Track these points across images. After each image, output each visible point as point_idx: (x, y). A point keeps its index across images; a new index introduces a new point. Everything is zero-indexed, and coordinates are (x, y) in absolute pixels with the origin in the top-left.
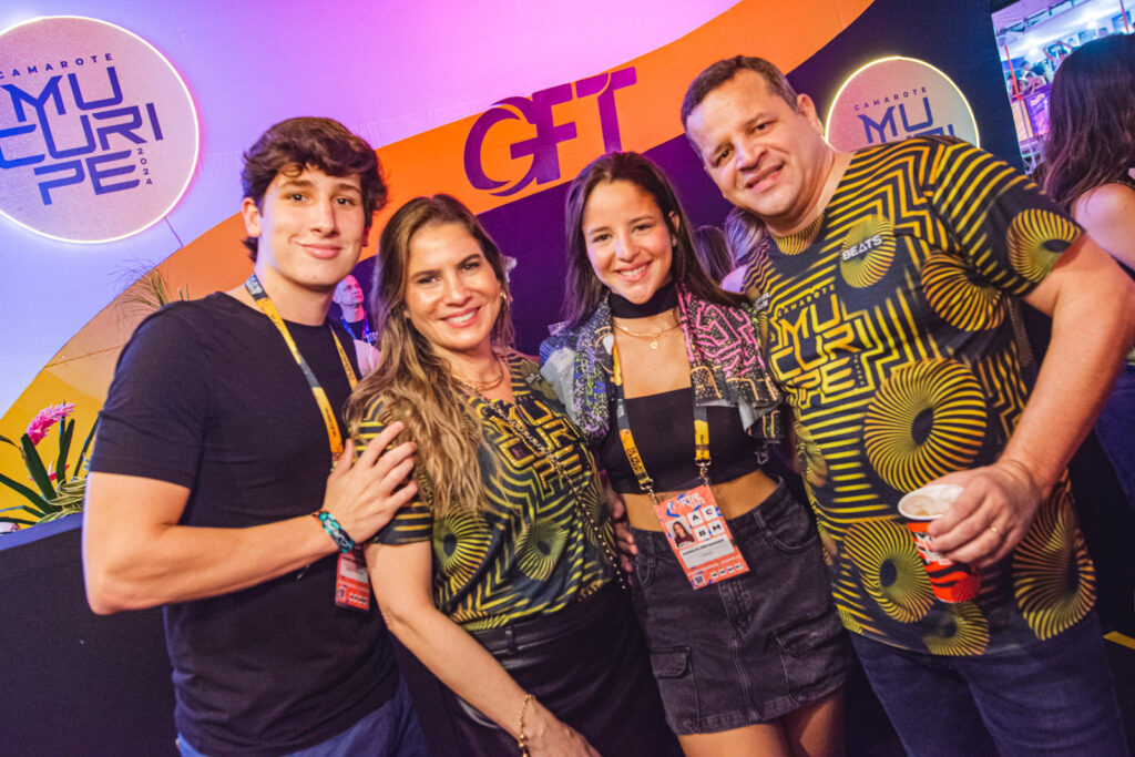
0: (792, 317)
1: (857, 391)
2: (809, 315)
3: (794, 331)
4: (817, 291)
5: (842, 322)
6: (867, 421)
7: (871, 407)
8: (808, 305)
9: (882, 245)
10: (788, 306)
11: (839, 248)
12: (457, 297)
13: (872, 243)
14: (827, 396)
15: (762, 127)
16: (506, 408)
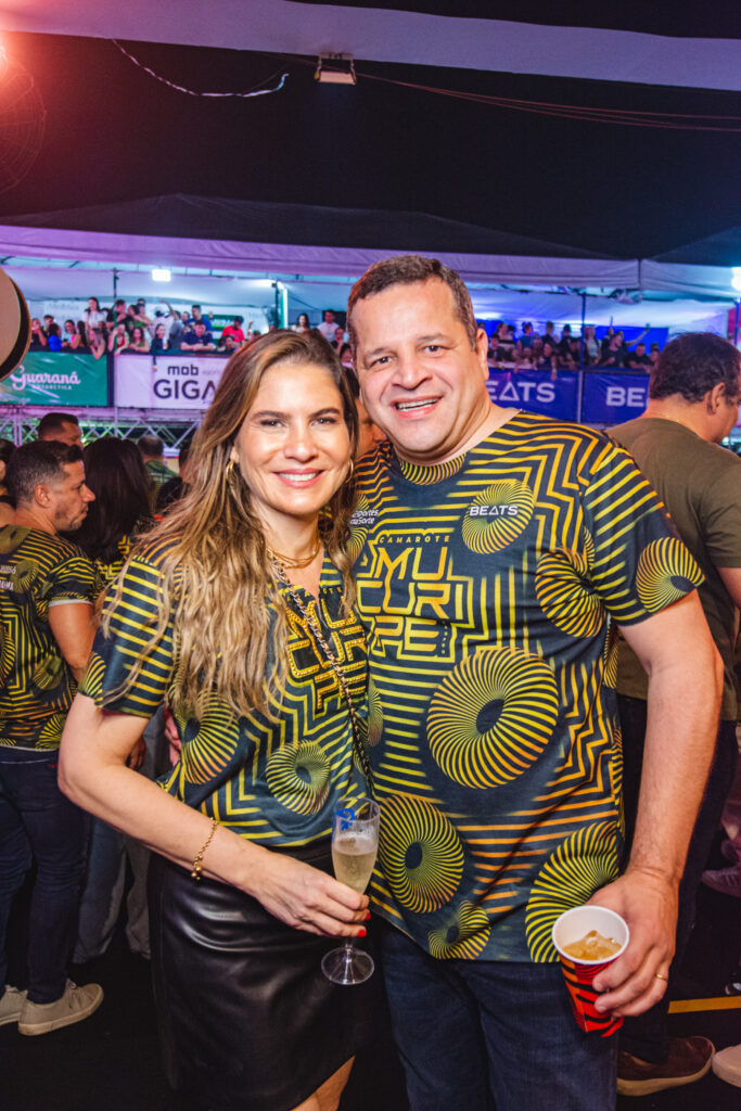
0: (394, 551)
1: (436, 659)
2: (411, 557)
3: (391, 566)
4: (429, 534)
5: (443, 580)
6: (436, 694)
7: (445, 681)
8: (414, 545)
9: (515, 517)
11: (469, 500)
12: (302, 451)
13: (506, 510)
14: (404, 652)
15: (434, 348)
16: (306, 600)
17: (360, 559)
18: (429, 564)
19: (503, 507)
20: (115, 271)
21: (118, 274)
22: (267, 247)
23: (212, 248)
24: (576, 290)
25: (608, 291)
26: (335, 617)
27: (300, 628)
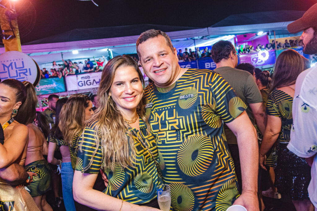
0: (160, 113)
1: (177, 142)
2: (165, 114)
3: (160, 117)
4: (169, 106)
5: (176, 118)
6: (179, 152)
7: (180, 147)
8: (165, 110)
9: (193, 97)
10: (159, 109)
11: (179, 95)
12: (130, 91)
13: (190, 96)
14: (167, 141)
15: (163, 55)
16: (137, 132)
17: (150, 117)
18: (171, 115)
19: (189, 95)
20: (62, 53)
21: (63, 54)
22: (104, 40)
23: (88, 42)
24: (192, 38)
25: (200, 37)
26: (145, 135)
27: (136, 140)
